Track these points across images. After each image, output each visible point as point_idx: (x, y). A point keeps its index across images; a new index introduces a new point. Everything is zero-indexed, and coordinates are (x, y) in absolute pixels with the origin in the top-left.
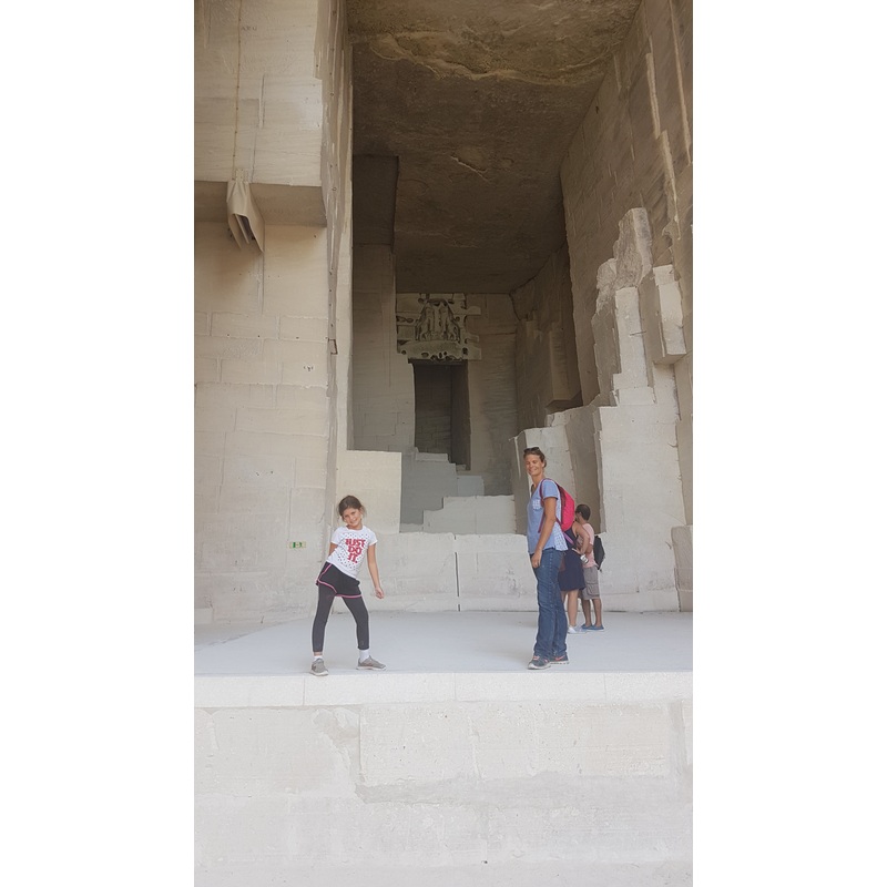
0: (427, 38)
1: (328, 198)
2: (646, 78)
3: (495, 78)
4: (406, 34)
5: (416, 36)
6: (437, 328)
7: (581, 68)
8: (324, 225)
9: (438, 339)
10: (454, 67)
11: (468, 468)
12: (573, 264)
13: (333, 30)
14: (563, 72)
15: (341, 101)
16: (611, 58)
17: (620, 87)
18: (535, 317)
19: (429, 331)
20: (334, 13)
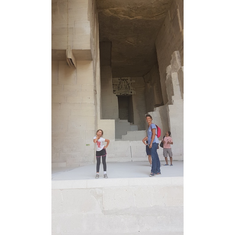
0: (118, 9)
1: (93, 53)
2: (177, 16)
3: (136, 18)
4: (112, 8)
5: (115, 9)
6: (124, 87)
7: (159, 14)
8: (92, 60)
9: (124, 89)
10: (125, 16)
11: (133, 124)
12: (160, 67)
13: (92, 8)
14: (154, 16)
15: (95, 27)
16: (168, 11)
17: (170, 19)
18: (150, 82)
19: (122, 88)
20: (93, 4)
